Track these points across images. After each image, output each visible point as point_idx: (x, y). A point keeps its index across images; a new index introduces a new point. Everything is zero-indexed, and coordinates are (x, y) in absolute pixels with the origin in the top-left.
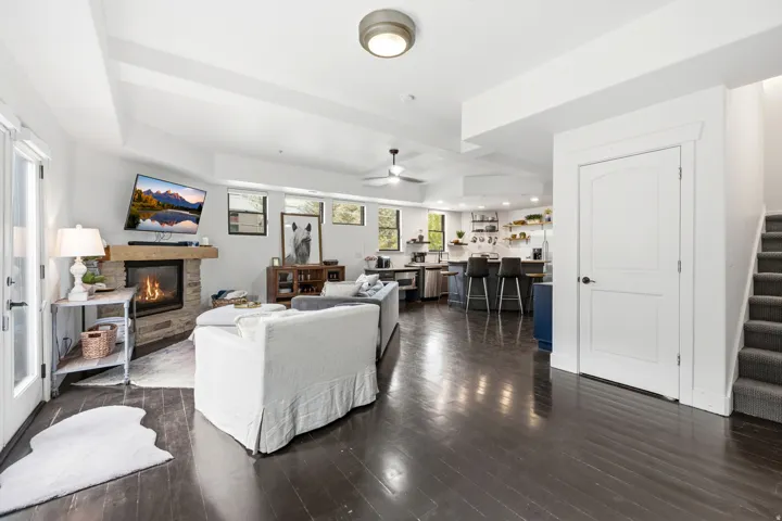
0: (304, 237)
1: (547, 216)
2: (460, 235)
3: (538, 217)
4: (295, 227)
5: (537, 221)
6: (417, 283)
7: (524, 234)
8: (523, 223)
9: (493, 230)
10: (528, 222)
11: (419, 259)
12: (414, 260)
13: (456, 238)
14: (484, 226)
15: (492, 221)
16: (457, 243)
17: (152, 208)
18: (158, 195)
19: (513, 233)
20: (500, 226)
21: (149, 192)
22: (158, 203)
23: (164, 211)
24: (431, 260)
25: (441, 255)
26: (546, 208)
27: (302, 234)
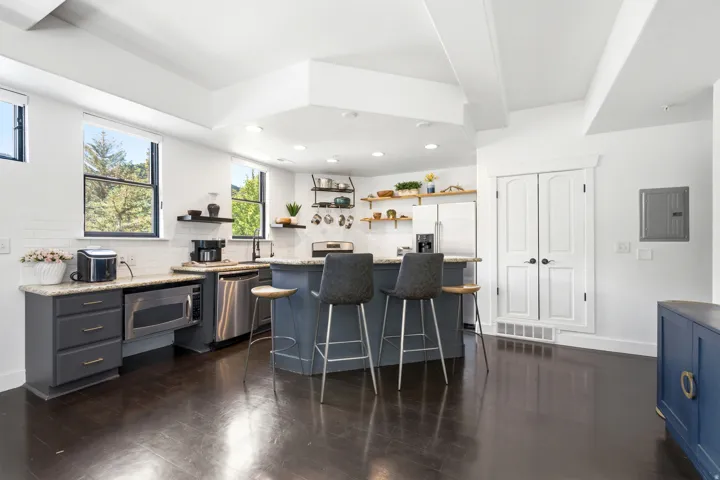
1: (430, 184)
2: (293, 210)
3: (415, 186)
5: (414, 192)
6: (197, 313)
7: (393, 213)
8: (390, 194)
9: (345, 204)
10: (400, 193)
11: (207, 255)
12: (196, 256)
13: (285, 216)
14: (330, 197)
15: (344, 190)
16: (287, 225)
19: (376, 209)
20: (356, 198)
24: (236, 256)
25: (256, 246)
26: (429, 173)
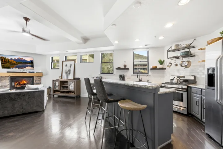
0: (69, 69)
4: (66, 66)
17: (14, 64)
18: (15, 60)
21: (12, 59)
22: (16, 63)
23: (19, 64)
27: (68, 68)
